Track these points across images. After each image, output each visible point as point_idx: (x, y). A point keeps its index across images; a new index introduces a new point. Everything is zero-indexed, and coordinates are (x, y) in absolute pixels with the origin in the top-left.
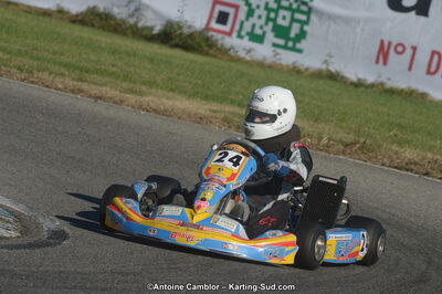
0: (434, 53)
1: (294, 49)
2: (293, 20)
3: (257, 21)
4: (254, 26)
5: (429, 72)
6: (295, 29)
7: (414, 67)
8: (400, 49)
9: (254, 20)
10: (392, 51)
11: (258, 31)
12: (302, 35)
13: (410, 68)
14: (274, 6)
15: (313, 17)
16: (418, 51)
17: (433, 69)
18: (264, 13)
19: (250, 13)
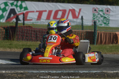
1: (108, 25)
2: (107, 21)
3: (101, 22)
4: (100, 23)
6: (107, 23)
9: (100, 22)
11: (101, 24)
12: (109, 23)
14: (103, 20)
15: (110, 20)
18: (101, 21)
19: (99, 21)
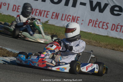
0: (14, 5)
5: (13, 11)
7: (9, 9)
8: (5, 4)
10: (2, 5)
13: (8, 10)
16: (10, 5)
17: (14, 9)
